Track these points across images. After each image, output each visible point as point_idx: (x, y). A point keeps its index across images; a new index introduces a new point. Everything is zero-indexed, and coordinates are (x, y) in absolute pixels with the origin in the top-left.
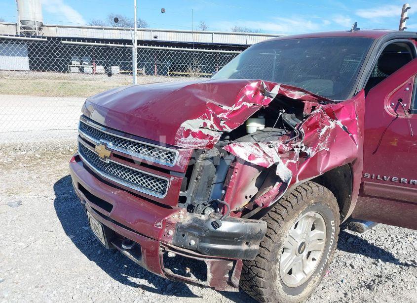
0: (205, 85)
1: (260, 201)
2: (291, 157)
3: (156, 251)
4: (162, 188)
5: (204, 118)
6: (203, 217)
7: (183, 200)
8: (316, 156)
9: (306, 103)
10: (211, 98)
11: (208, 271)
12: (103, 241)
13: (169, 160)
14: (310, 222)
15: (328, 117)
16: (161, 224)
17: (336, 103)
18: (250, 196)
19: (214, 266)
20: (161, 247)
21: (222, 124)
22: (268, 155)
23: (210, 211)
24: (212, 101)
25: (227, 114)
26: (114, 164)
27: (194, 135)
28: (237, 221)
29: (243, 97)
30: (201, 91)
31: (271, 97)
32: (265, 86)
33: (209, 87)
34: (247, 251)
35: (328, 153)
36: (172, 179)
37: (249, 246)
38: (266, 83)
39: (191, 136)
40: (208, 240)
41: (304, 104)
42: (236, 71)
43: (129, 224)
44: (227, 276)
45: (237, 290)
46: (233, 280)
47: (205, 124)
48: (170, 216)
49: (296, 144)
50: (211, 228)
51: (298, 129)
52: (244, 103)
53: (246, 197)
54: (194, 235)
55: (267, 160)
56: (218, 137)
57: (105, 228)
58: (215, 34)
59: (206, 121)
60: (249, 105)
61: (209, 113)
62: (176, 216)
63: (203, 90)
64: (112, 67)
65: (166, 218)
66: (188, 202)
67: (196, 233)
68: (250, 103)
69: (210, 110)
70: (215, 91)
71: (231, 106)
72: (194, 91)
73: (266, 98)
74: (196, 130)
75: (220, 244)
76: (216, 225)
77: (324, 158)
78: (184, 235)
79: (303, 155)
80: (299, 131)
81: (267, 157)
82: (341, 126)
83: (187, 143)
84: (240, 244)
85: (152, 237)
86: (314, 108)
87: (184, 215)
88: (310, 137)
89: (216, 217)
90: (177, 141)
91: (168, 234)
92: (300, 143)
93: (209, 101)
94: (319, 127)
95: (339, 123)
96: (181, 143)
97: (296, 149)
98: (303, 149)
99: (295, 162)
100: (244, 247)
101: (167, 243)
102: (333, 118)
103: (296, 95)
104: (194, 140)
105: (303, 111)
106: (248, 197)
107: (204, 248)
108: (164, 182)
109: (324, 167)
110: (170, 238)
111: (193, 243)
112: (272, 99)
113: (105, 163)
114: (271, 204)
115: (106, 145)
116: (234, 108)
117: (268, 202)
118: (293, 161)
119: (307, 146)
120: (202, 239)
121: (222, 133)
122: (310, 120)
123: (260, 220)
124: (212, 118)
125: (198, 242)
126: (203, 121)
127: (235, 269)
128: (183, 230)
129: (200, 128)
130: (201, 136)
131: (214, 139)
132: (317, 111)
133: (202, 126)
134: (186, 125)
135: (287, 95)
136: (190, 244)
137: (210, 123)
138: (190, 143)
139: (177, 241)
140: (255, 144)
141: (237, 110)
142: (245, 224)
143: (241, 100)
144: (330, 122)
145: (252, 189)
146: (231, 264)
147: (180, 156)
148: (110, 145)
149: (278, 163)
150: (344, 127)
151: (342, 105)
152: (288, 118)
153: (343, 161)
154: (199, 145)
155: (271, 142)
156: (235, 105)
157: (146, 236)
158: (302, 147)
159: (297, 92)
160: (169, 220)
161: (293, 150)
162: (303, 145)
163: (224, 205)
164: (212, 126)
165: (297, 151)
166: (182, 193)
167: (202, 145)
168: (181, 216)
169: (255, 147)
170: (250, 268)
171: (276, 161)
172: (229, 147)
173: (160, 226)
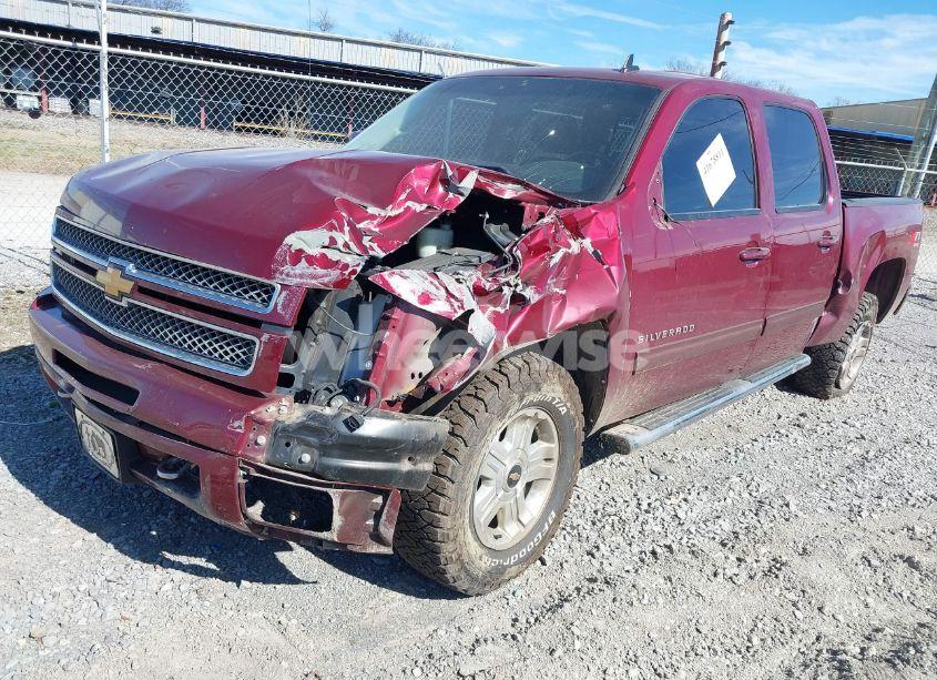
0: (332, 163)
1: (437, 382)
2: (495, 302)
3: (232, 476)
4: (243, 357)
5: (332, 227)
6: (328, 411)
7: (286, 380)
8: (540, 303)
9: (528, 207)
10: (344, 190)
11: (336, 510)
12: (114, 470)
13: (259, 300)
14: (529, 427)
15: (568, 233)
16: (243, 423)
17: (584, 205)
18: (420, 375)
19: (348, 501)
20: (242, 468)
21: (366, 241)
22: (453, 296)
23: (340, 402)
24: (346, 196)
25: (375, 222)
26: (140, 309)
27: (311, 260)
28: (393, 418)
29: (408, 191)
30: (324, 174)
31: (462, 195)
32: (450, 173)
33: (341, 166)
34: (409, 473)
35: (564, 297)
36: (265, 337)
37: (415, 465)
38: (452, 167)
39: (303, 263)
40: (335, 452)
41: (523, 208)
42: (399, 132)
43: (174, 425)
44: (371, 522)
45: (388, 551)
46: (382, 529)
47: (333, 241)
48: (262, 409)
49: (507, 279)
50: (344, 429)
51: (511, 251)
52: (409, 203)
53: (413, 376)
54: (308, 444)
55: (452, 306)
56: (358, 265)
57: (119, 439)
58: (348, 41)
59: (335, 234)
60: (419, 208)
61: (340, 219)
62: (272, 408)
63: (327, 171)
64: (91, 101)
65: (252, 412)
66: (298, 384)
67: (313, 440)
68: (420, 202)
69: (343, 214)
70: (353, 176)
71: (383, 207)
72: (309, 173)
73: (451, 195)
74: (315, 251)
75: (358, 459)
76: (353, 424)
77: (555, 306)
78: (288, 445)
79: (518, 299)
80: (513, 255)
81: (452, 300)
82: (591, 250)
83: (295, 276)
84: (397, 459)
85: (222, 449)
86: (542, 215)
87: (290, 408)
88: (531, 268)
89: (353, 410)
90: (275, 272)
91: (256, 443)
92: (512, 277)
93: (339, 195)
94: (549, 249)
95: (587, 243)
96: (284, 276)
97: (506, 289)
98: (518, 290)
99: (502, 311)
100: (405, 466)
101: (254, 459)
102: (577, 234)
103: (509, 192)
104: (311, 270)
105: (522, 221)
106: (417, 376)
107: (329, 467)
108: (249, 344)
109: (556, 322)
110: (261, 451)
111: (306, 458)
112: (462, 199)
113: (119, 307)
114: (457, 386)
115: (122, 268)
116: (391, 212)
117: (451, 383)
118: (499, 309)
119: (526, 284)
120: (325, 450)
121: (366, 258)
122: (533, 236)
123: (437, 417)
124: (347, 229)
125: (316, 458)
126: (330, 234)
127: (386, 508)
128: (285, 435)
129: (324, 247)
130: (325, 262)
131: (350, 270)
132: (546, 220)
133: (327, 244)
134: (294, 240)
135: (492, 191)
136: (300, 461)
137: (343, 238)
138: (301, 276)
139: (273, 455)
140: (430, 274)
141: (396, 217)
142: (407, 423)
143: (403, 197)
144: (572, 241)
145: (424, 365)
146: (379, 500)
147: (284, 293)
148: (131, 268)
149: (472, 311)
150: (595, 252)
151: (593, 211)
152: (495, 231)
153: (590, 314)
154: (320, 280)
155: (461, 272)
156: (391, 206)
157: (210, 449)
158: (516, 285)
159: (510, 186)
160: (258, 416)
161: (501, 290)
162: (520, 282)
163: (369, 389)
164: (346, 245)
165: (507, 292)
166: (285, 368)
167: (326, 280)
168: (283, 410)
169: (430, 279)
170: (418, 514)
171: (467, 308)
172: (382, 277)
173: (240, 427)
